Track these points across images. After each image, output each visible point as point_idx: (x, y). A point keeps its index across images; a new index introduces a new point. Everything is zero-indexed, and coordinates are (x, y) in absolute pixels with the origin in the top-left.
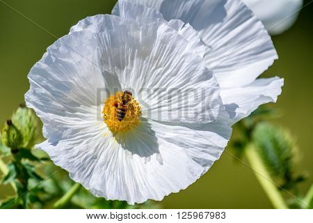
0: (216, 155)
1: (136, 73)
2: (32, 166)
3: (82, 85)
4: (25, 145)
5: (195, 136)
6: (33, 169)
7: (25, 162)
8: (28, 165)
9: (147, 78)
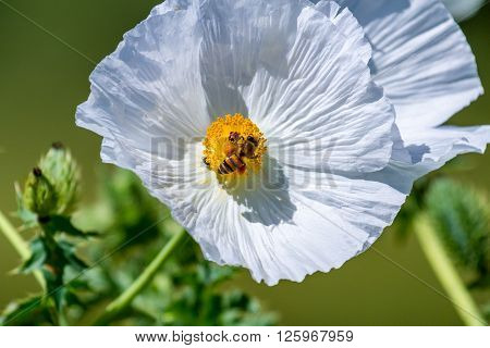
0: (385, 218)
1: (258, 86)
2: (71, 245)
3: (170, 99)
4: (61, 210)
5: (353, 189)
6: (73, 250)
7: (60, 237)
8: (64, 243)
9: (276, 95)
